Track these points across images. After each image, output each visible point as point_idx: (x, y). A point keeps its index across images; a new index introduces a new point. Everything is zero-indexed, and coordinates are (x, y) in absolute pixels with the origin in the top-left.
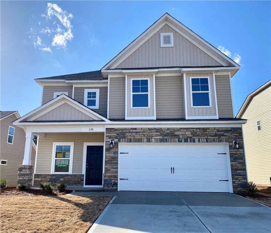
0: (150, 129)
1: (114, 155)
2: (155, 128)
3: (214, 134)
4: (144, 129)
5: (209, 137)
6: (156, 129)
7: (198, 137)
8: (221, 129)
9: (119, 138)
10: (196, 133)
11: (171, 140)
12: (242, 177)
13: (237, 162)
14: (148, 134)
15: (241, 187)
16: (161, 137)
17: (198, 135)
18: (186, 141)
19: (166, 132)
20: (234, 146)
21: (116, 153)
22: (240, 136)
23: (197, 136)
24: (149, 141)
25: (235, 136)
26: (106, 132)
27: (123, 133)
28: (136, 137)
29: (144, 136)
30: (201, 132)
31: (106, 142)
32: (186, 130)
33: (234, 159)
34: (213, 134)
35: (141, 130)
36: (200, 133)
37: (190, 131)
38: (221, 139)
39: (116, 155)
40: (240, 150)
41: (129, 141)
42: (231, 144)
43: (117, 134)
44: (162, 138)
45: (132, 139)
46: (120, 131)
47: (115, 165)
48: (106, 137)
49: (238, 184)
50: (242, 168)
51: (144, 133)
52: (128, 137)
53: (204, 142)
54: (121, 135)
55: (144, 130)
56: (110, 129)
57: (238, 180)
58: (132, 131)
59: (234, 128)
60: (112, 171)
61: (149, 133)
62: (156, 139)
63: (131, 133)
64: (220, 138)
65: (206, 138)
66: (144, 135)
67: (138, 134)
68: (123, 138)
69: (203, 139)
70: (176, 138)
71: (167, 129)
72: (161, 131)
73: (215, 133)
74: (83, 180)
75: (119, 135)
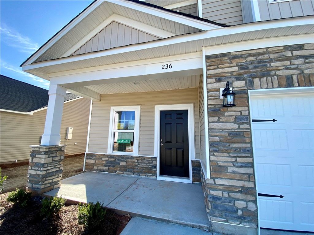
1: (236, 126)
9: (250, 76)
21: (244, 119)
26: (207, 66)
27: (260, 62)
28: (307, 72)
31: (208, 92)
39: (242, 127)
41: (284, 83)
43: (242, 67)
45: (295, 77)
46: (250, 59)
47: (243, 155)
48: (208, 77)
52: (277, 73)
54: (255, 67)
56: (216, 56)
58: (289, 54)
60: (234, 172)
63: (289, 59)
68: (260, 78)
74: (156, 167)
75: (247, 68)
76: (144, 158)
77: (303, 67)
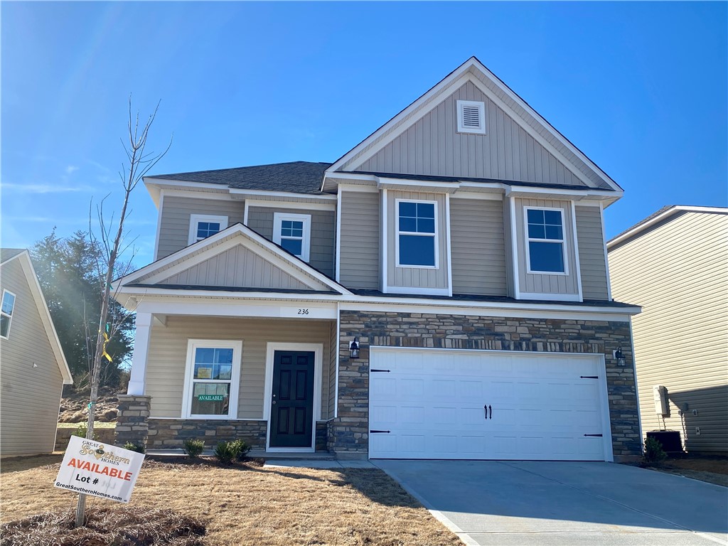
0: (440, 318)
1: (359, 374)
2: (451, 315)
3: (576, 335)
4: (428, 317)
5: (564, 341)
6: (455, 319)
7: (543, 340)
8: (590, 324)
9: (372, 334)
10: (539, 331)
11: (487, 344)
12: (630, 427)
13: (621, 395)
14: (437, 327)
15: (629, 450)
16: (465, 337)
17: (544, 336)
18: (518, 347)
19: (475, 325)
20: (615, 362)
21: (365, 369)
22: (626, 341)
23: (540, 338)
24: (438, 344)
25: (617, 339)
26: (340, 320)
27: (380, 323)
28: (409, 335)
29: (428, 333)
30: (550, 329)
31: (340, 344)
32: (517, 323)
33: (615, 389)
34: (573, 334)
35: (422, 318)
36: (548, 330)
37: (526, 325)
38: (590, 345)
39: (363, 375)
40: (626, 370)
41: (394, 342)
42: (609, 357)
43: (367, 326)
44: (467, 338)
45: (401, 339)
46: (374, 319)
47: (362, 397)
48: (340, 331)
49: (623, 442)
50: (631, 408)
51: (429, 324)
52: (391, 334)
53: (555, 351)
54: (376, 327)
55: (427, 320)
56: (349, 312)
57: (622, 433)
58: (400, 319)
59: (614, 323)
60: (355, 411)
61: (439, 326)
62: (455, 339)
63: (399, 323)
64: (588, 343)
65: (559, 343)
66: (428, 330)
67: (415, 326)
68: (379, 336)
69: (553, 344)
70: (498, 340)
71: (478, 318)
72: (464, 323)
73: (577, 331)
75: (371, 327)
76: (246, 423)
77: (407, 331)
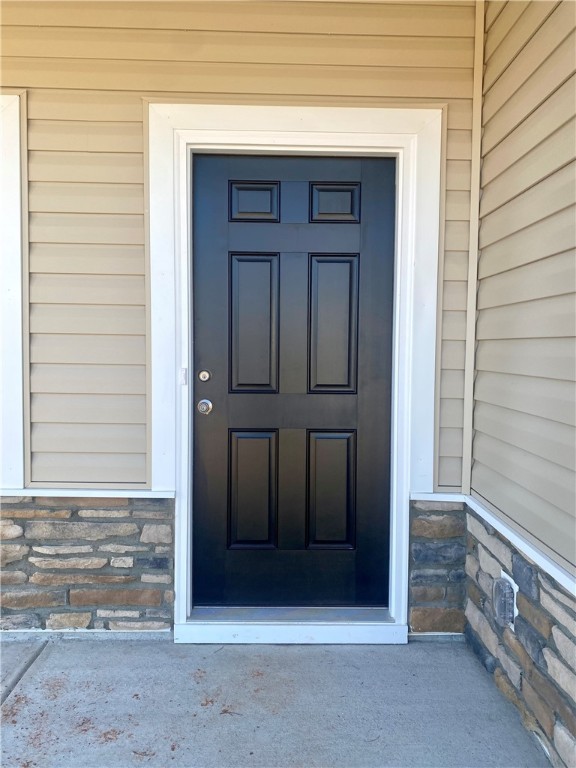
74: (164, 564)
76: (72, 509)
